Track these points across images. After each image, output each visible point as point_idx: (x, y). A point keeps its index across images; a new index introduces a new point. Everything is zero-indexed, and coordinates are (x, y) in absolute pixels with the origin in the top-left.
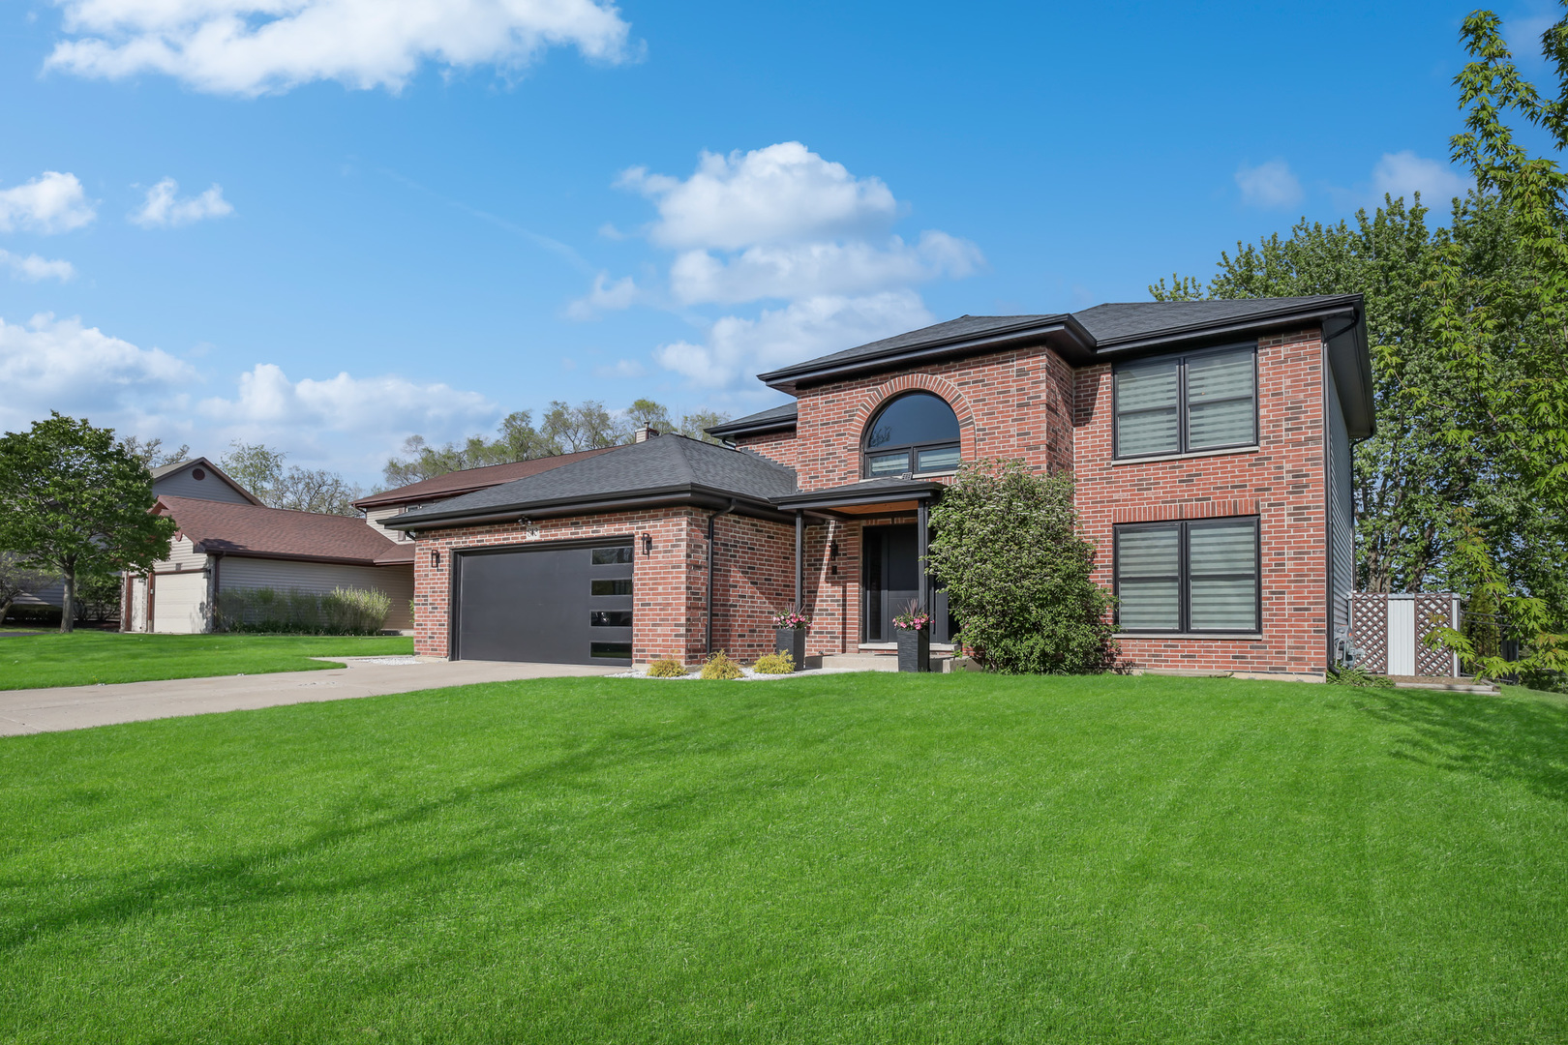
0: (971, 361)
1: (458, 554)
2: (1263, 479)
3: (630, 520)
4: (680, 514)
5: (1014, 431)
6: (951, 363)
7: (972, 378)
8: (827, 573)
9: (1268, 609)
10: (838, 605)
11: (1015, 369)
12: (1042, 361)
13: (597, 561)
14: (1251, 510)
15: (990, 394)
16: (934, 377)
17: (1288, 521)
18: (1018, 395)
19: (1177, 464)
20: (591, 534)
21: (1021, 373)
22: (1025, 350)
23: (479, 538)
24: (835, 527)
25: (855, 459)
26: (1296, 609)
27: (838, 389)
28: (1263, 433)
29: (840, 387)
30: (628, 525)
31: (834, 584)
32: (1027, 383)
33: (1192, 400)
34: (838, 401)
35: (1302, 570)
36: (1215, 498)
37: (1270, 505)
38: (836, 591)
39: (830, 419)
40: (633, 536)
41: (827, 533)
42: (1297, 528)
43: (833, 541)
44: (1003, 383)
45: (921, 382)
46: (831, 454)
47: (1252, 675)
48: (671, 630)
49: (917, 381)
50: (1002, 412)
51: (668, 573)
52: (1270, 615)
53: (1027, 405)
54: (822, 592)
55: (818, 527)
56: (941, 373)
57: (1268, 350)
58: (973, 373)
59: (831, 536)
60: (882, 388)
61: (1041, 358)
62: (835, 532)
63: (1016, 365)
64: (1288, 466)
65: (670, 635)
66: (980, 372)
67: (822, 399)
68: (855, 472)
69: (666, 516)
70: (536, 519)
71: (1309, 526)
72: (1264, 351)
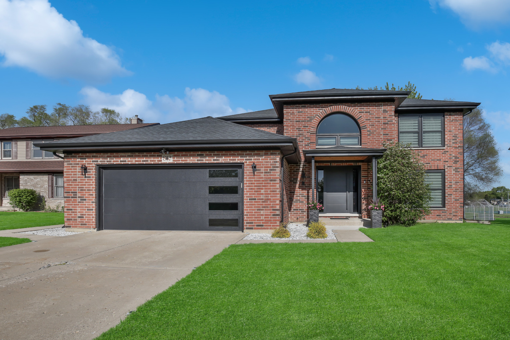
0: (365, 104)
1: (101, 168)
2: (446, 158)
3: (242, 155)
4: (276, 154)
5: (382, 133)
6: (356, 104)
7: (365, 110)
8: (299, 185)
9: (447, 200)
10: (305, 198)
11: (382, 109)
12: (393, 108)
13: (211, 176)
14: (442, 168)
15: (372, 118)
16: (350, 108)
17: (453, 172)
18: (384, 120)
19: (420, 151)
20: (212, 161)
21: (385, 111)
22: (386, 103)
23: (122, 159)
24: (303, 165)
25: (314, 137)
26: (455, 200)
27: (305, 107)
28: (446, 143)
29: (305, 106)
30: (240, 158)
31: (303, 189)
32: (387, 115)
33: (424, 130)
34: (304, 112)
35: (457, 188)
36: (432, 163)
37: (448, 167)
38: (304, 192)
39: (300, 119)
40: (243, 164)
41: (300, 167)
42: (456, 174)
43: (302, 171)
44: (378, 114)
45: (344, 109)
46: (301, 134)
47: (442, 221)
48: (270, 212)
49: (342, 108)
50: (377, 125)
51: (268, 183)
52: (448, 202)
53: (387, 124)
54: (297, 193)
55: (295, 165)
56: (351, 107)
57: (448, 117)
58: (365, 109)
59: (301, 169)
60: (326, 109)
61: (393, 107)
62: (303, 167)
63: (383, 108)
64: (454, 155)
65: (270, 215)
66: (368, 108)
67: (296, 110)
68: (314, 143)
69: (266, 154)
70: (171, 151)
71: (459, 174)
72: (446, 117)
